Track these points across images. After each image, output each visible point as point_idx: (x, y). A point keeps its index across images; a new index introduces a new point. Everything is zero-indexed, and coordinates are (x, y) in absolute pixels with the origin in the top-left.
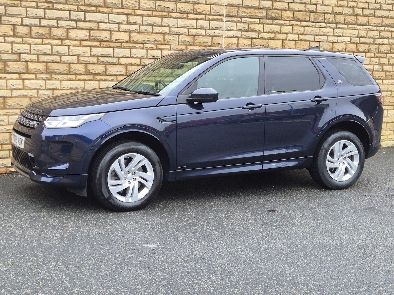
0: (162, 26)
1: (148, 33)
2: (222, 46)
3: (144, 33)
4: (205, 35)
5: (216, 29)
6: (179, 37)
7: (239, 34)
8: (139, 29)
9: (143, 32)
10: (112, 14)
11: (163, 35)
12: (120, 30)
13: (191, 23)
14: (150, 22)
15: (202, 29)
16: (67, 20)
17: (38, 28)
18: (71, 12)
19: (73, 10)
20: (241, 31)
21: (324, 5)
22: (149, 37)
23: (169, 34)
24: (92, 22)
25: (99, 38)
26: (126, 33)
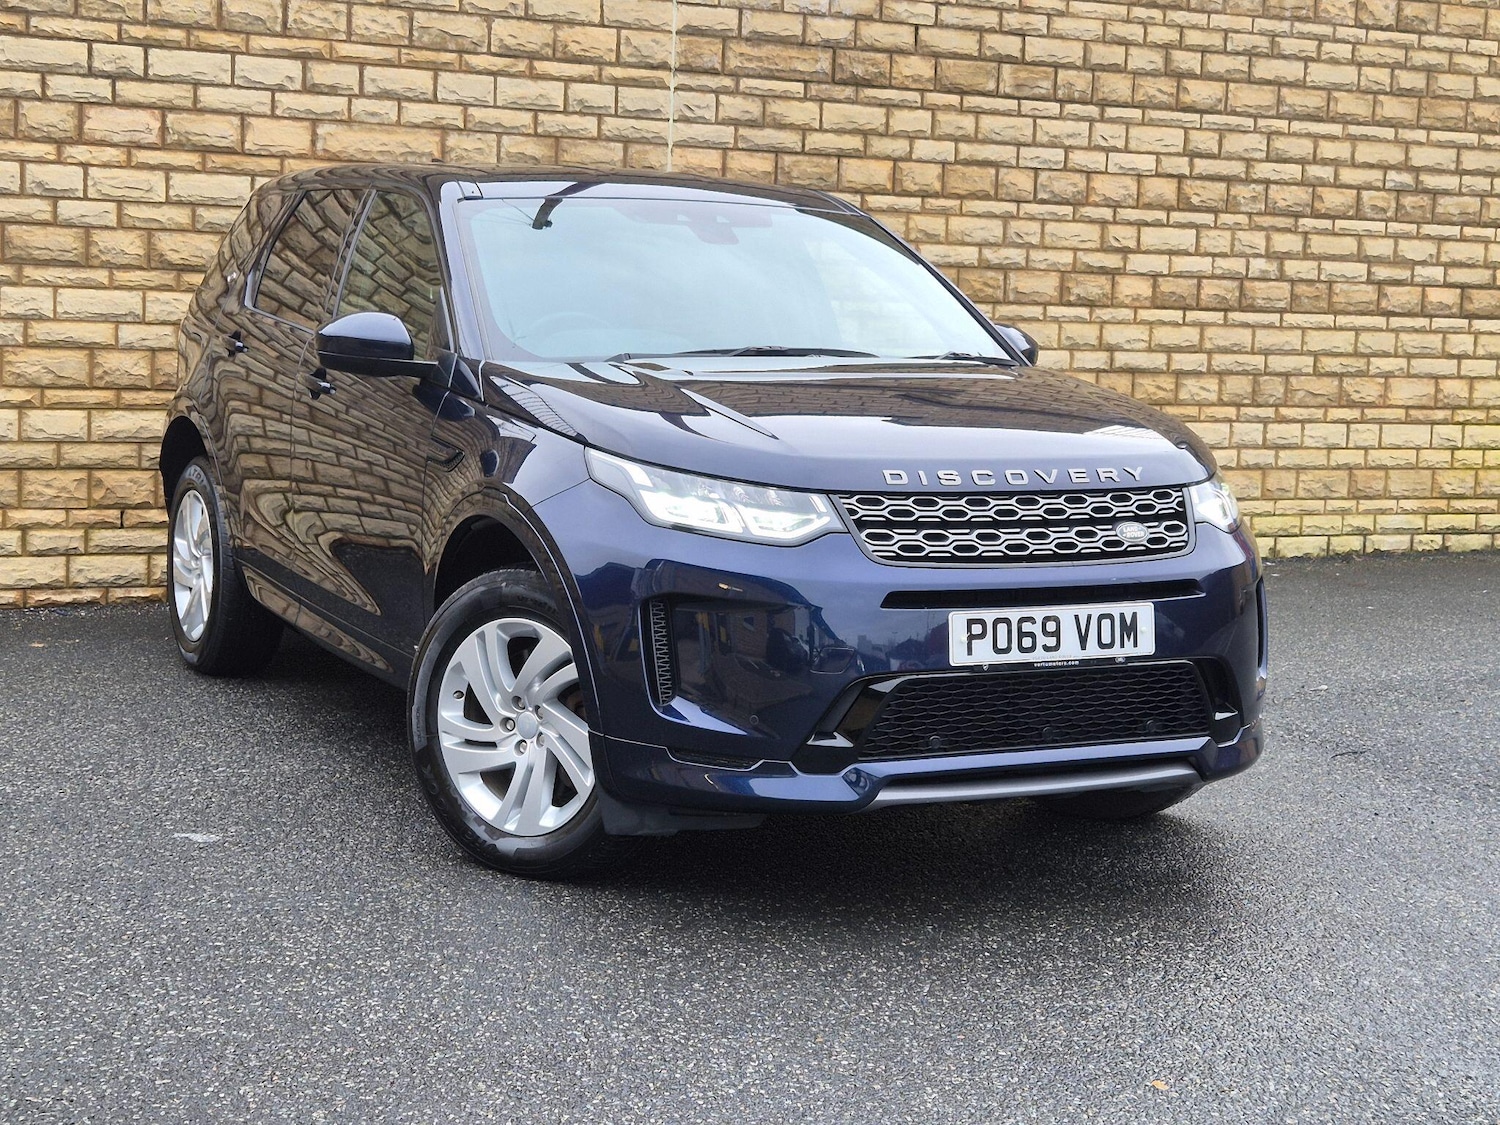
0: (435, 100)
1: (384, 124)
3: (368, 126)
4: (600, 138)
5: (641, 115)
6: (499, 142)
7: (726, 134)
8: (350, 109)
9: (363, 122)
10: (247, 53)
11: (437, 132)
12: (278, 112)
13: (543, 92)
14: (389, 87)
15: (585, 114)
16: (78, 75)
18: (95, 46)
19: (101, 37)
20: (736, 123)
21: (1055, 37)
22: (384, 138)
23: (460, 129)
24: (173, 82)
25: (197, 138)
26: (298, 124)
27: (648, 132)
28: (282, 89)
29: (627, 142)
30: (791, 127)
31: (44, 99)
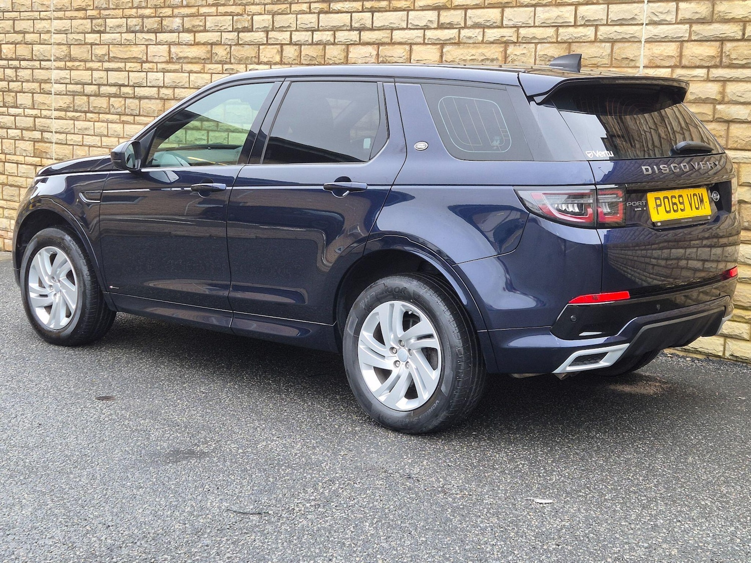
0: (501, 26)
1: (475, 43)
2: (637, 65)
3: (467, 45)
4: (596, 40)
5: (621, 23)
6: (536, 49)
7: (682, 30)
8: (459, 36)
9: (465, 43)
10: (414, 10)
11: (503, 45)
12: (426, 41)
13: (560, 14)
14: (477, 20)
15: (588, 26)
16: (347, 30)
17: (309, 46)
18: (353, 14)
19: (355, 10)
20: (690, 22)
22: (473, 51)
23: (515, 43)
24: (383, 30)
25: (390, 58)
26: (434, 47)
27: (626, 34)
28: (429, 28)
29: (613, 42)
30: (733, 20)
31: (334, 44)
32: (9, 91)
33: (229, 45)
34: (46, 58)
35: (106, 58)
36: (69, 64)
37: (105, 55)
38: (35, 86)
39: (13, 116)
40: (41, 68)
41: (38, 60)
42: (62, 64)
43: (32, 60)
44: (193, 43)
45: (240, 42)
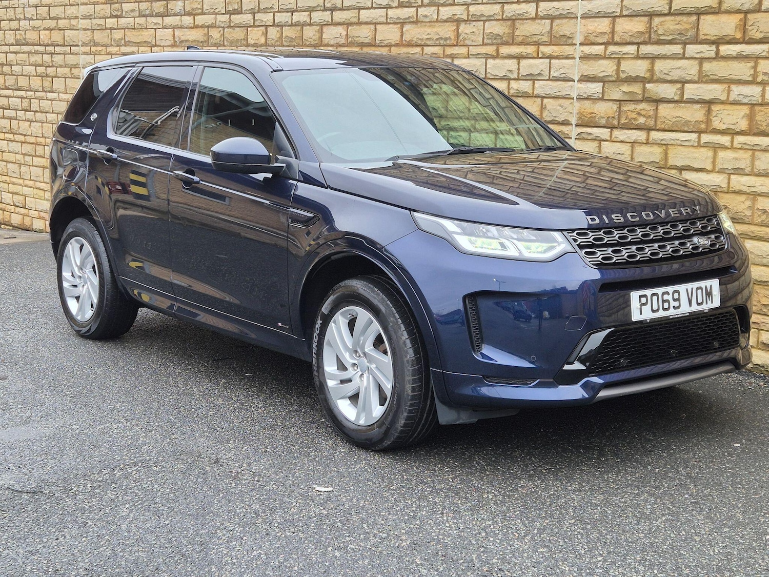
0: (453, 4)
1: (431, 22)
2: (574, 42)
3: (424, 24)
4: (537, 17)
6: (484, 26)
8: (417, 15)
9: (422, 22)
11: (455, 24)
12: (388, 20)
16: (320, 10)
17: (289, 27)
23: (465, 21)
27: (564, 10)
28: (391, 7)
29: (552, 18)
31: (310, 25)
32: (47, 76)
33: (222, 27)
34: (75, 44)
35: (123, 42)
36: (93, 49)
37: (122, 39)
38: (67, 70)
39: (50, 100)
40: (71, 54)
41: (69, 46)
42: (87, 49)
43: (64, 45)
44: (193, 25)
45: (232, 25)
